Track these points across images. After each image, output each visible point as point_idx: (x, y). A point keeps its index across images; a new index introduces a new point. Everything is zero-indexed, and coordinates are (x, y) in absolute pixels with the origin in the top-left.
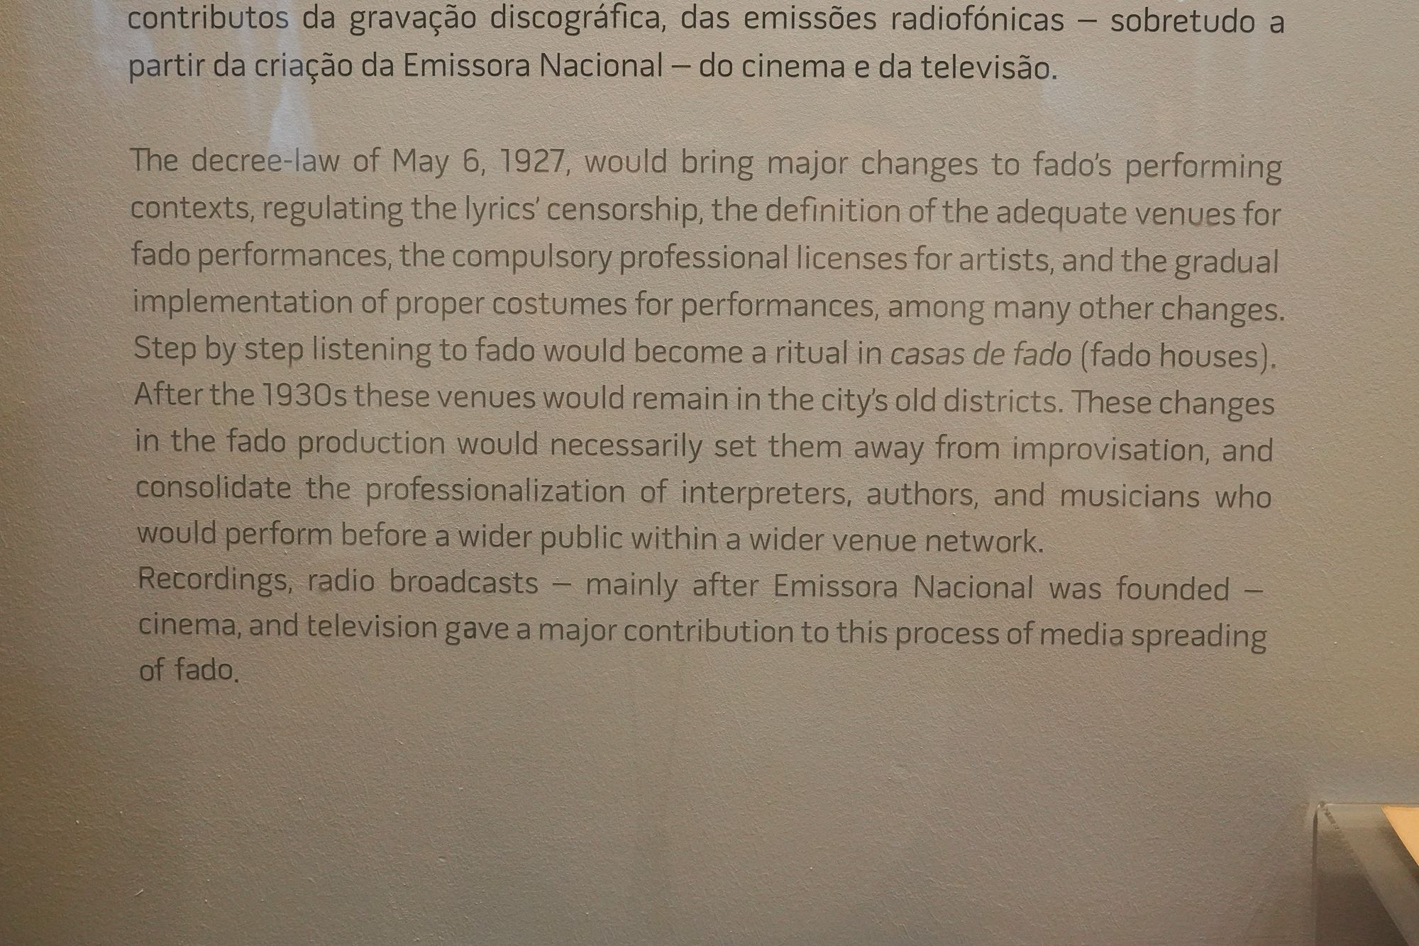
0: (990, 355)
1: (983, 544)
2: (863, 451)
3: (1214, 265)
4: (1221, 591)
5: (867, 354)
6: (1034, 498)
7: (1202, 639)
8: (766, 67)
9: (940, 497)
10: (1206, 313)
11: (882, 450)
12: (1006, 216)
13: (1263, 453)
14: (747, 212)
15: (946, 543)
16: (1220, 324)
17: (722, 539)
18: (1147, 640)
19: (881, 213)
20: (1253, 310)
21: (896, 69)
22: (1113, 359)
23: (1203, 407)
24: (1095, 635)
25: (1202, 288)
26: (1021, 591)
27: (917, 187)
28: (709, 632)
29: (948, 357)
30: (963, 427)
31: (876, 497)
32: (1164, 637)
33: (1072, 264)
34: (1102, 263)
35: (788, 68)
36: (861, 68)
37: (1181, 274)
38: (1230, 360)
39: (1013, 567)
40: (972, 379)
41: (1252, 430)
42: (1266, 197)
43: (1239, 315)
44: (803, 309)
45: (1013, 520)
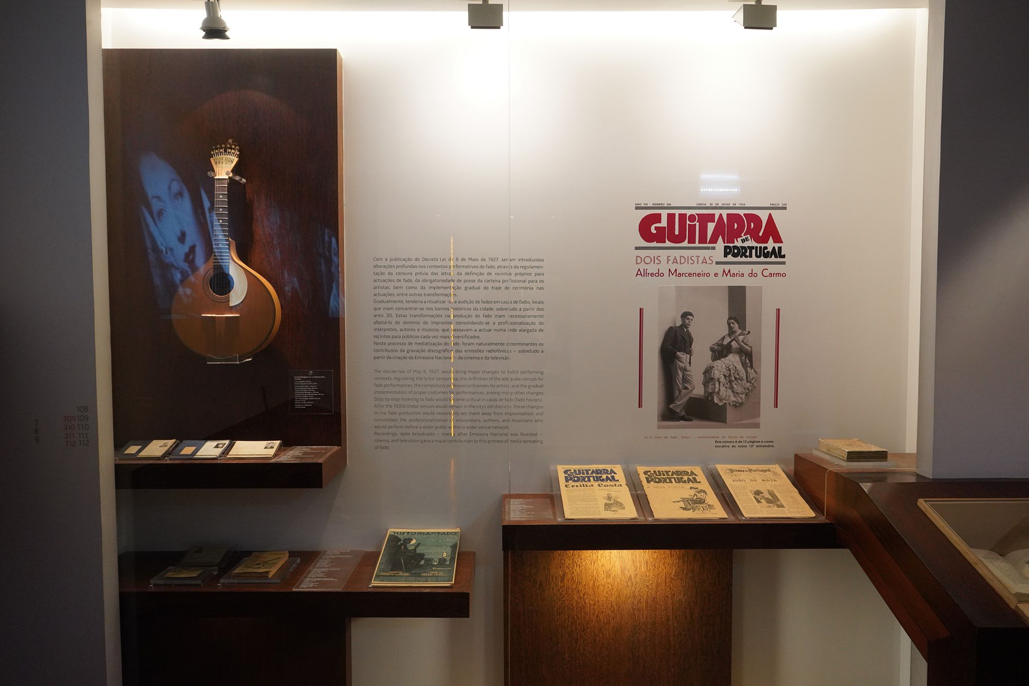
0: (501, 400)
1: (501, 428)
2: (483, 414)
3: (534, 386)
4: (536, 435)
5: (483, 400)
6: (508, 421)
7: (533, 442)
8: (468, 358)
9: (494, 421)
10: (533, 393)
11: (485, 414)
12: (503, 379)
13: (542, 414)
14: (465, 379)
15: (495, 428)
16: (535, 395)
17: (462, 427)
18: (525, 442)
19: (485, 379)
20: (540, 393)
21: (487, 358)
22: (519, 400)
23: (533, 407)
24: (517, 441)
25: (532, 390)
26: (506, 435)
27: (490, 375)
28: (460, 441)
29: (495, 400)
30: (498, 410)
31: (485, 421)
32: (528, 441)
33: (513, 386)
34: (517, 386)
35: (471, 358)
36: (482, 358)
37: (529, 388)
38: (536, 400)
39: (505, 431)
40: (499, 403)
41: (540, 411)
42: (541, 377)
43: (537, 394)
44: (474, 393)
45: (505, 424)
